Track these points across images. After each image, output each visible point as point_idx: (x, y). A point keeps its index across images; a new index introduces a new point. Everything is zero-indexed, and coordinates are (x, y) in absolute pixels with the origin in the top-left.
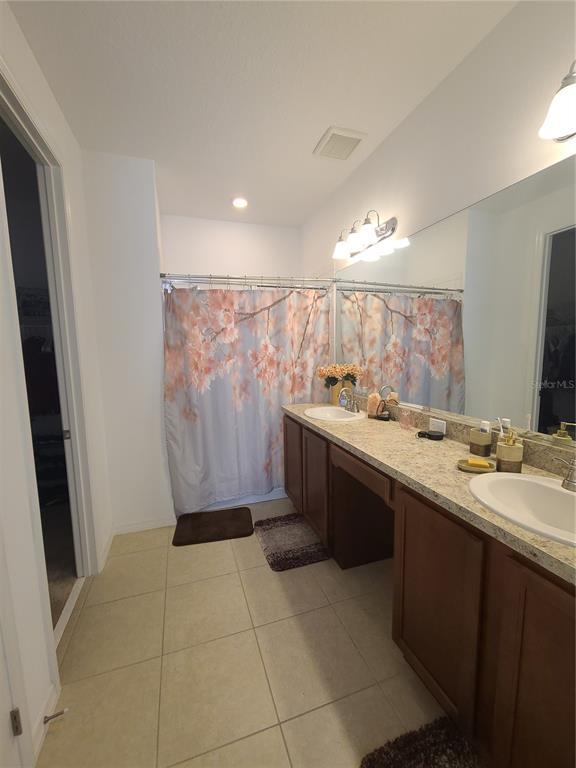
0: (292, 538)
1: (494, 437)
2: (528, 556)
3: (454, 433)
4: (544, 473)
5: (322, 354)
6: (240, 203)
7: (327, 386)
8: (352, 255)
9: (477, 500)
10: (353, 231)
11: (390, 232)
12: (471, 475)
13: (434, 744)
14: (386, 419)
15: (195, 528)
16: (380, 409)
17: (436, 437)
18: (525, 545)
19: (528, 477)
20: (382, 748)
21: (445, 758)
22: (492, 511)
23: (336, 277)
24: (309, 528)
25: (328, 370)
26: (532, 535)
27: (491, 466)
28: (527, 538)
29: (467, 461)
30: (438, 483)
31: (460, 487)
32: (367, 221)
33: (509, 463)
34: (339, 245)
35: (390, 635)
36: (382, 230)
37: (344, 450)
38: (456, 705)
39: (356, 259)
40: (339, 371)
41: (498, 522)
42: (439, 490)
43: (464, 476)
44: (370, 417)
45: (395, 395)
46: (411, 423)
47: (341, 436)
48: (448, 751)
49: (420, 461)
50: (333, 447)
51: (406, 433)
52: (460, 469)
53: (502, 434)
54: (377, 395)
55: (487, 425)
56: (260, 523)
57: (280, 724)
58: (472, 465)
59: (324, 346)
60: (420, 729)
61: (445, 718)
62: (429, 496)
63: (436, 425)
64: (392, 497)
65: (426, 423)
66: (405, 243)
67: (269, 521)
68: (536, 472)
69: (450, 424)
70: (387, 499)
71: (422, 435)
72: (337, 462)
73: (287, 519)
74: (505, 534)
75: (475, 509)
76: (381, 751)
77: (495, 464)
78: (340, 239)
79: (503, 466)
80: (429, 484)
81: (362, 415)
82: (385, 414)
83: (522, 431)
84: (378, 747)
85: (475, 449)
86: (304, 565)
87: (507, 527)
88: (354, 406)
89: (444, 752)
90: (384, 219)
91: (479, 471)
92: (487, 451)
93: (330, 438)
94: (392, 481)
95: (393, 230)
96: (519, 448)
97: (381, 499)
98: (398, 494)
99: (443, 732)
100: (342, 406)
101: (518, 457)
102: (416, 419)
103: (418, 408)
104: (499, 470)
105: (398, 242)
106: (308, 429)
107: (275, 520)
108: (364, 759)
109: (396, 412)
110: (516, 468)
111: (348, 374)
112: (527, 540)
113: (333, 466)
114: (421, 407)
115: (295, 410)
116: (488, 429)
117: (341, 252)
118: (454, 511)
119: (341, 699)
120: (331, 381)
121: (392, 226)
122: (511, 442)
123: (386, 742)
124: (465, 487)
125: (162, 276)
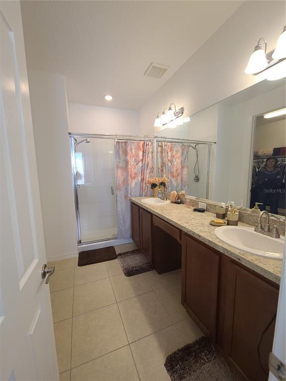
0: (135, 261)
1: (227, 210)
2: (237, 260)
3: (210, 209)
4: (248, 225)
5: (150, 172)
6: (109, 98)
7: (152, 188)
8: (163, 125)
9: (217, 238)
10: (163, 113)
11: (181, 114)
12: (216, 227)
13: (199, 349)
14: (179, 203)
15: (88, 258)
16: (177, 199)
17: (202, 211)
18: (236, 256)
19: (241, 227)
20: (175, 352)
21: (203, 354)
22: (223, 242)
23: (156, 135)
24: (143, 256)
25: (152, 180)
26: (239, 251)
27: (225, 223)
28: (237, 252)
29: (214, 221)
30: (201, 231)
31: (210, 233)
32: (170, 109)
33: (233, 221)
34: (157, 120)
35: (180, 302)
36: (177, 113)
37: (160, 218)
38: (208, 330)
39: (165, 127)
40: (157, 180)
41: (225, 246)
42: (201, 234)
43: (212, 227)
44: (172, 202)
45: (183, 192)
46: (191, 205)
47: (158, 211)
48: (205, 351)
49: (193, 222)
50: (154, 216)
51: (188, 210)
52: (211, 225)
53: (230, 208)
54: (175, 192)
55: (223, 205)
56: (120, 255)
57: (129, 344)
58: (216, 223)
59: (151, 169)
60: (193, 343)
61: (204, 337)
62: (197, 237)
63: (202, 206)
64: (180, 239)
65: (197, 205)
66: (188, 120)
67: (124, 254)
68: (244, 225)
69: (208, 205)
70: (178, 239)
71: (195, 210)
72: (156, 224)
73: (133, 252)
74: (228, 251)
75: (216, 241)
76: (175, 353)
77: (226, 222)
78: (158, 117)
79: (230, 223)
80: (197, 231)
81: (168, 202)
82: (179, 201)
83: (239, 207)
84: (174, 352)
85: (218, 216)
86: (140, 273)
87: (229, 248)
88: (165, 197)
89: (203, 351)
90: (178, 108)
91: (219, 225)
92: (224, 216)
93: (153, 212)
94: (181, 231)
95: (182, 113)
96: (237, 214)
97: (176, 240)
98: (183, 236)
99: (203, 343)
100: (159, 198)
101: (236, 218)
102: (193, 203)
103: (194, 198)
104: (228, 225)
105: (185, 119)
106: (142, 208)
107: (127, 253)
108: (167, 357)
109: (184, 200)
110: (235, 224)
111: (162, 183)
112: (237, 253)
113: (154, 226)
114: (195, 198)
115: (136, 200)
116: (224, 206)
117: (158, 123)
118: (207, 243)
119: (157, 332)
120: (154, 186)
121: (182, 111)
122: (233, 212)
123: (177, 349)
124: (212, 232)
125: (70, 134)
